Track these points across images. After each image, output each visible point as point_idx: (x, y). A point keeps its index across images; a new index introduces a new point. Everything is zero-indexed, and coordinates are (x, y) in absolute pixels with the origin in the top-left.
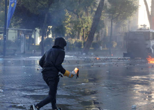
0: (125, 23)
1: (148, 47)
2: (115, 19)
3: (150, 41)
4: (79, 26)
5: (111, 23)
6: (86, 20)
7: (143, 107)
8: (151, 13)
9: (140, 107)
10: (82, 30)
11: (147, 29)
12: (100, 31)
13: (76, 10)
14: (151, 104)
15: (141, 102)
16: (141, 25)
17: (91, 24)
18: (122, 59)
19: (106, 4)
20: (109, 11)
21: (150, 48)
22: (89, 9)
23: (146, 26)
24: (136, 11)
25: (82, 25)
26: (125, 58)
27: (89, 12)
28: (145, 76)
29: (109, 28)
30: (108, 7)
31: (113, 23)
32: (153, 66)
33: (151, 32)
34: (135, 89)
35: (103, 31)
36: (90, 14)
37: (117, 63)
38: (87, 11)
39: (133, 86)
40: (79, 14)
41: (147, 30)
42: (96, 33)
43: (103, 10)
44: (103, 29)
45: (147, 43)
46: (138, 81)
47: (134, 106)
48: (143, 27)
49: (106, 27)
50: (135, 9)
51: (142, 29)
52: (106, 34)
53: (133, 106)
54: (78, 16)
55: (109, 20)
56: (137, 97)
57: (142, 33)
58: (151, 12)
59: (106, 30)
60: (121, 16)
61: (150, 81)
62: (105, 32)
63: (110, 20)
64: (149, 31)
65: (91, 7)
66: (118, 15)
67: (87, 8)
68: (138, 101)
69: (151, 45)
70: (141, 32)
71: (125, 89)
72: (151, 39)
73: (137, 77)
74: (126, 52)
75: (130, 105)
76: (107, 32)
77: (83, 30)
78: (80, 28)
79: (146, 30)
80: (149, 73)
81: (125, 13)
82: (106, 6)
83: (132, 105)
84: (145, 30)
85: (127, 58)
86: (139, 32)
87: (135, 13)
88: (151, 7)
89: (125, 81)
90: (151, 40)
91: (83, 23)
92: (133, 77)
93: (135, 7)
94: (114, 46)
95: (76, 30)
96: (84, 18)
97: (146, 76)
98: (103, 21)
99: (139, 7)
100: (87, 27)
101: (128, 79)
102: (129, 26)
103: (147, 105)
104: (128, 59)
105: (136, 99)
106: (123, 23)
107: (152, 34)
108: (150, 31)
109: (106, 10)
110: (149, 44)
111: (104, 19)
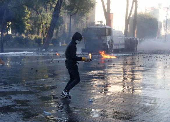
0: (83, 20)
1: (104, 42)
2: (73, 16)
3: (106, 37)
4: (39, 23)
5: (69, 19)
6: (45, 16)
7: (99, 100)
9: (96, 100)
10: (42, 26)
12: (60, 27)
13: (35, 6)
14: (107, 97)
15: (97, 95)
16: (98, 22)
17: (50, 20)
18: (80, 55)
19: (64, 1)
20: (68, 8)
21: (106, 44)
22: (48, 6)
23: (102, 22)
24: (94, 8)
25: (42, 21)
26: (83, 53)
27: (48, 8)
28: (101, 71)
29: (67, 24)
30: (66, 4)
31: (71, 19)
32: (109, 60)
33: (107, 29)
34: (92, 83)
35: (62, 27)
36: (49, 10)
38: (46, 7)
39: (90, 80)
40: (38, 10)
41: (103, 26)
42: (55, 29)
43: (62, 6)
44: (62, 25)
46: (95, 75)
47: (91, 99)
48: (99, 23)
49: (65, 24)
50: (93, 5)
51: (99, 25)
53: (89, 100)
54: (37, 12)
55: (68, 16)
56: (93, 91)
57: (99, 29)
58: (107, 8)
59: (65, 26)
60: (79, 12)
61: (106, 76)
62: (64, 29)
63: (69, 17)
64: (105, 27)
65: (50, 4)
66: (76, 12)
67: (46, 4)
68: (94, 95)
69: (107, 40)
71: (82, 83)
72: (107, 34)
73: (95, 72)
74: (84, 48)
75: (87, 99)
76: (66, 28)
77: (43, 26)
78: (40, 25)
80: (105, 68)
81: (82, 9)
83: (89, 98)
84: (101, 26)
86: (96, 28)
87: (93, 10)
88: (107, 4)
89: (83, 76)
90: (108, 36)
91: (43, 19)
92: (90, 72)
93: (92, 4)
95: (36, 26)
96: (43, 14)
97: (103, 70)
98: (62, 17)
99: (96, 3)
100: (47, 23)
101: (85, 73)
102: (87, 22)
103: (103, 98)
104: (86, 54)
105: (93, 93)
106: (81, 19)
107: (108, 30)
108: (106, 27)
109: (65, 6)
110: (105, 40)
111: (63, 15)
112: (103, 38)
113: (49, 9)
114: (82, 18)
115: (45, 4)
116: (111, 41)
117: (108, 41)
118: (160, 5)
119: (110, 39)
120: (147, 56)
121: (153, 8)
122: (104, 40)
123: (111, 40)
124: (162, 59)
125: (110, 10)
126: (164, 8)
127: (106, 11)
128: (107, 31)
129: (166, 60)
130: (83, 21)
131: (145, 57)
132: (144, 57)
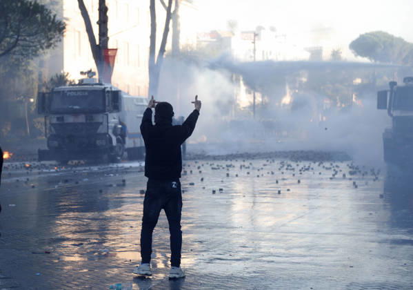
1: (101, 130)
3: (107, 115)
8: (100, 40)
11: (97, 82)
16: (82, 73)
21: (107, 133)
23: (95, 74)
33: (108, 92)
37: (28, 179)
41: (96, 84)
45: (101, 120)
48: (85, 77)
51: (85, 82)
57: (86, 94)
58: (100, 35)
60: (22, 46)
64: (103, 87)
66: (14, 45)
69: (110, 125)
70: (82, 91)
72: (108, 108)
74: (44, 147)
79: (95, 86)
84: (93, 85)
85: (47, 163)
88: (97, 23)
90: (111, 112)
94: (4, 130)
99: (65, 21)
107: (110, 95)
108: (105, 88)
110: (105, 123)
112: (99, 118)
116: (120, 126)
117: (113, 125)
118: (232, 25)
119: (116, 121)
120: (220, 164)
121: (214, 34)
122: (101, 123)
123: (121, 123)
124: (261, 172)
125: (108, 38)
126: (243, 33)
127: (98, 43)
128: (108, 99)
129: (273, 173)
130: (31, 72)
131: (215, 166)
132: (213, 169)
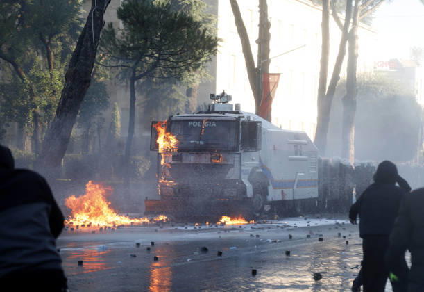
0: (174, 96)
2: (141, 80)
3: (240, 155)
4: (22, 104)
5: (129, 93)
6: (45, 81)
8: (259, 62)
10: (31, 116)
12: (96, 120)
13: (9, 46)
17: (59, 96)
19: (111, 25)
20: (122, 51)
22: (56, 46)
25: (31, 99)
27: (55, 55)
29: (122, 109)
30: (119, 34)
31: (136, 95)
35: (103, 120)
36: (58, 62)
38: (49, 53)
40: (18, 60)
42: (78, 127)
43: (103, 45)
44: (102, 112)
49: (114, 109)
50: (210, 45)
52: (114, 131)
54: (16, 66)
55: (124, 84)
58: (259, 57)
59: (113, 116)
62: (112, 125)
63: (127, 86)
65: (61, 39)
66: (155, 66)
67: (47, 41)
76: (119, 124)
77: (36, 115)
78: (24, 111)
82: (112, 33)
87: (210, 60)
88: (257, 42)
91: (35, 90)
93: (210, 38)
94: (141, 170)
95: (11, 117)
96: (37, 74)
98: (102, 85)
100: (49, 107)
102: (188, 105)
106: (169, 94)
109: (112, 46)
111: (106, 76)
113: (59, 57)
114: (173, 91)
115: (44, 41)
121: (394, 63)
123: (261, 166)
125: (269, 61)
127: (256, 65)
130: (176, 102)
